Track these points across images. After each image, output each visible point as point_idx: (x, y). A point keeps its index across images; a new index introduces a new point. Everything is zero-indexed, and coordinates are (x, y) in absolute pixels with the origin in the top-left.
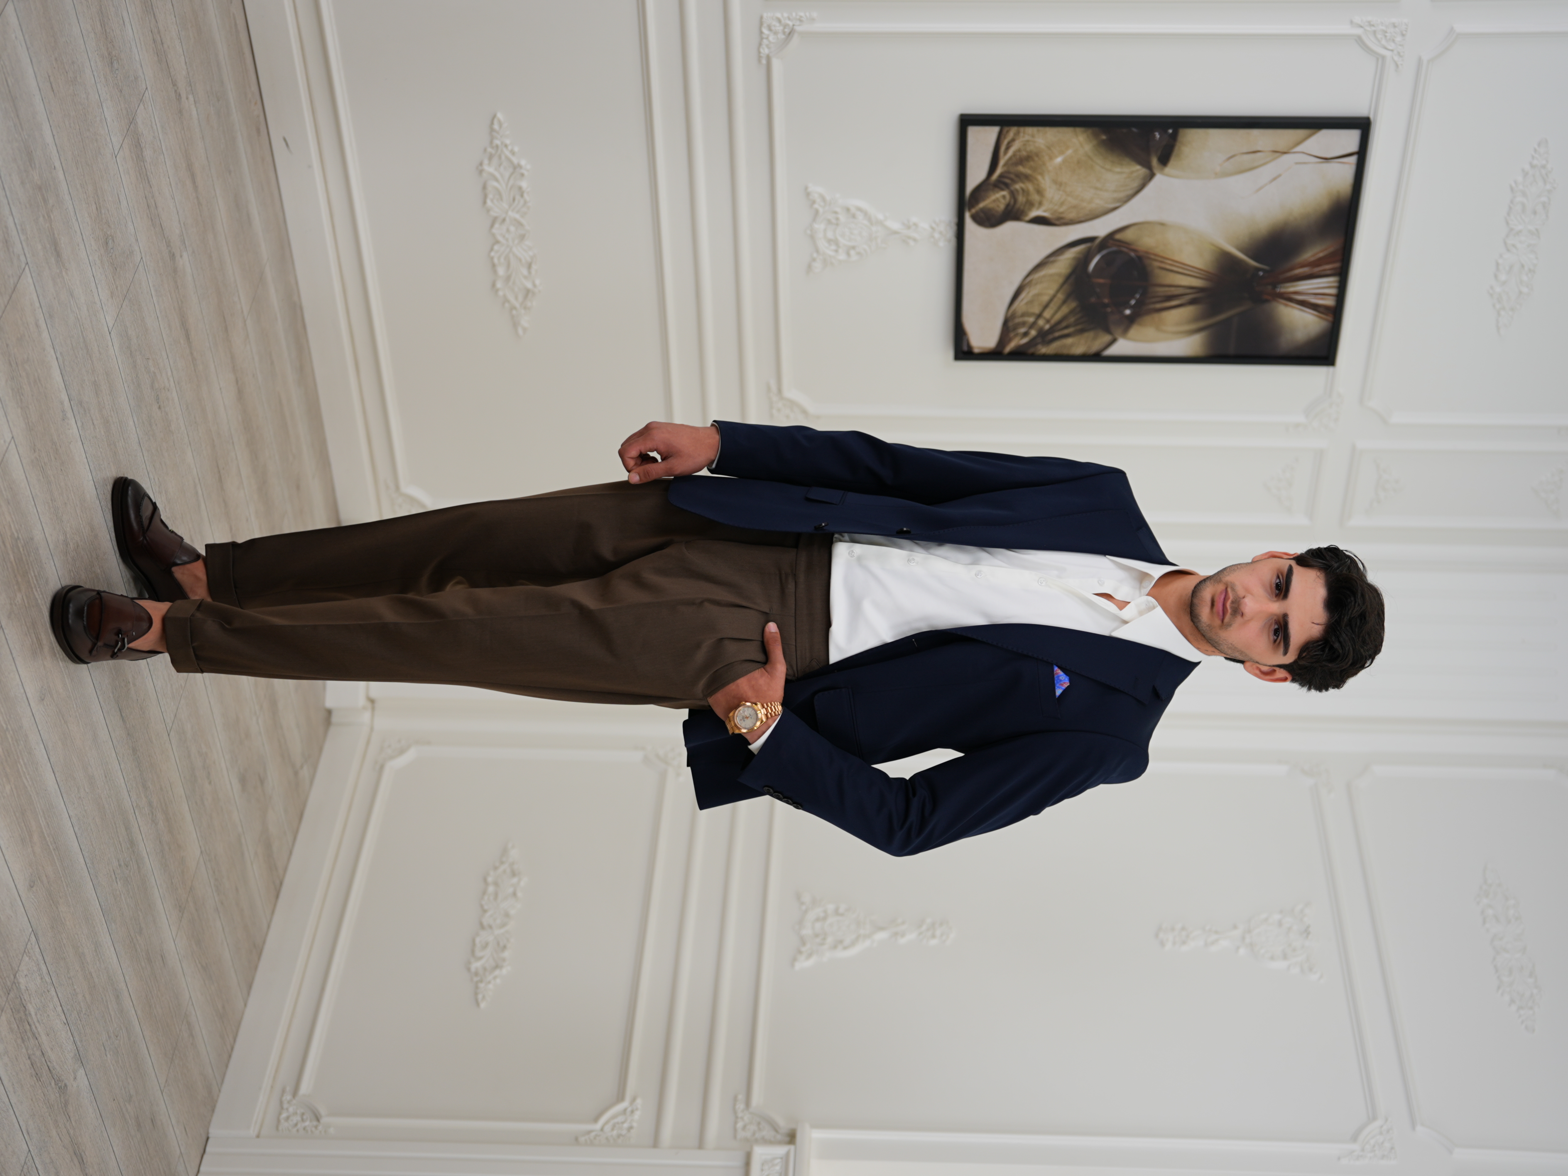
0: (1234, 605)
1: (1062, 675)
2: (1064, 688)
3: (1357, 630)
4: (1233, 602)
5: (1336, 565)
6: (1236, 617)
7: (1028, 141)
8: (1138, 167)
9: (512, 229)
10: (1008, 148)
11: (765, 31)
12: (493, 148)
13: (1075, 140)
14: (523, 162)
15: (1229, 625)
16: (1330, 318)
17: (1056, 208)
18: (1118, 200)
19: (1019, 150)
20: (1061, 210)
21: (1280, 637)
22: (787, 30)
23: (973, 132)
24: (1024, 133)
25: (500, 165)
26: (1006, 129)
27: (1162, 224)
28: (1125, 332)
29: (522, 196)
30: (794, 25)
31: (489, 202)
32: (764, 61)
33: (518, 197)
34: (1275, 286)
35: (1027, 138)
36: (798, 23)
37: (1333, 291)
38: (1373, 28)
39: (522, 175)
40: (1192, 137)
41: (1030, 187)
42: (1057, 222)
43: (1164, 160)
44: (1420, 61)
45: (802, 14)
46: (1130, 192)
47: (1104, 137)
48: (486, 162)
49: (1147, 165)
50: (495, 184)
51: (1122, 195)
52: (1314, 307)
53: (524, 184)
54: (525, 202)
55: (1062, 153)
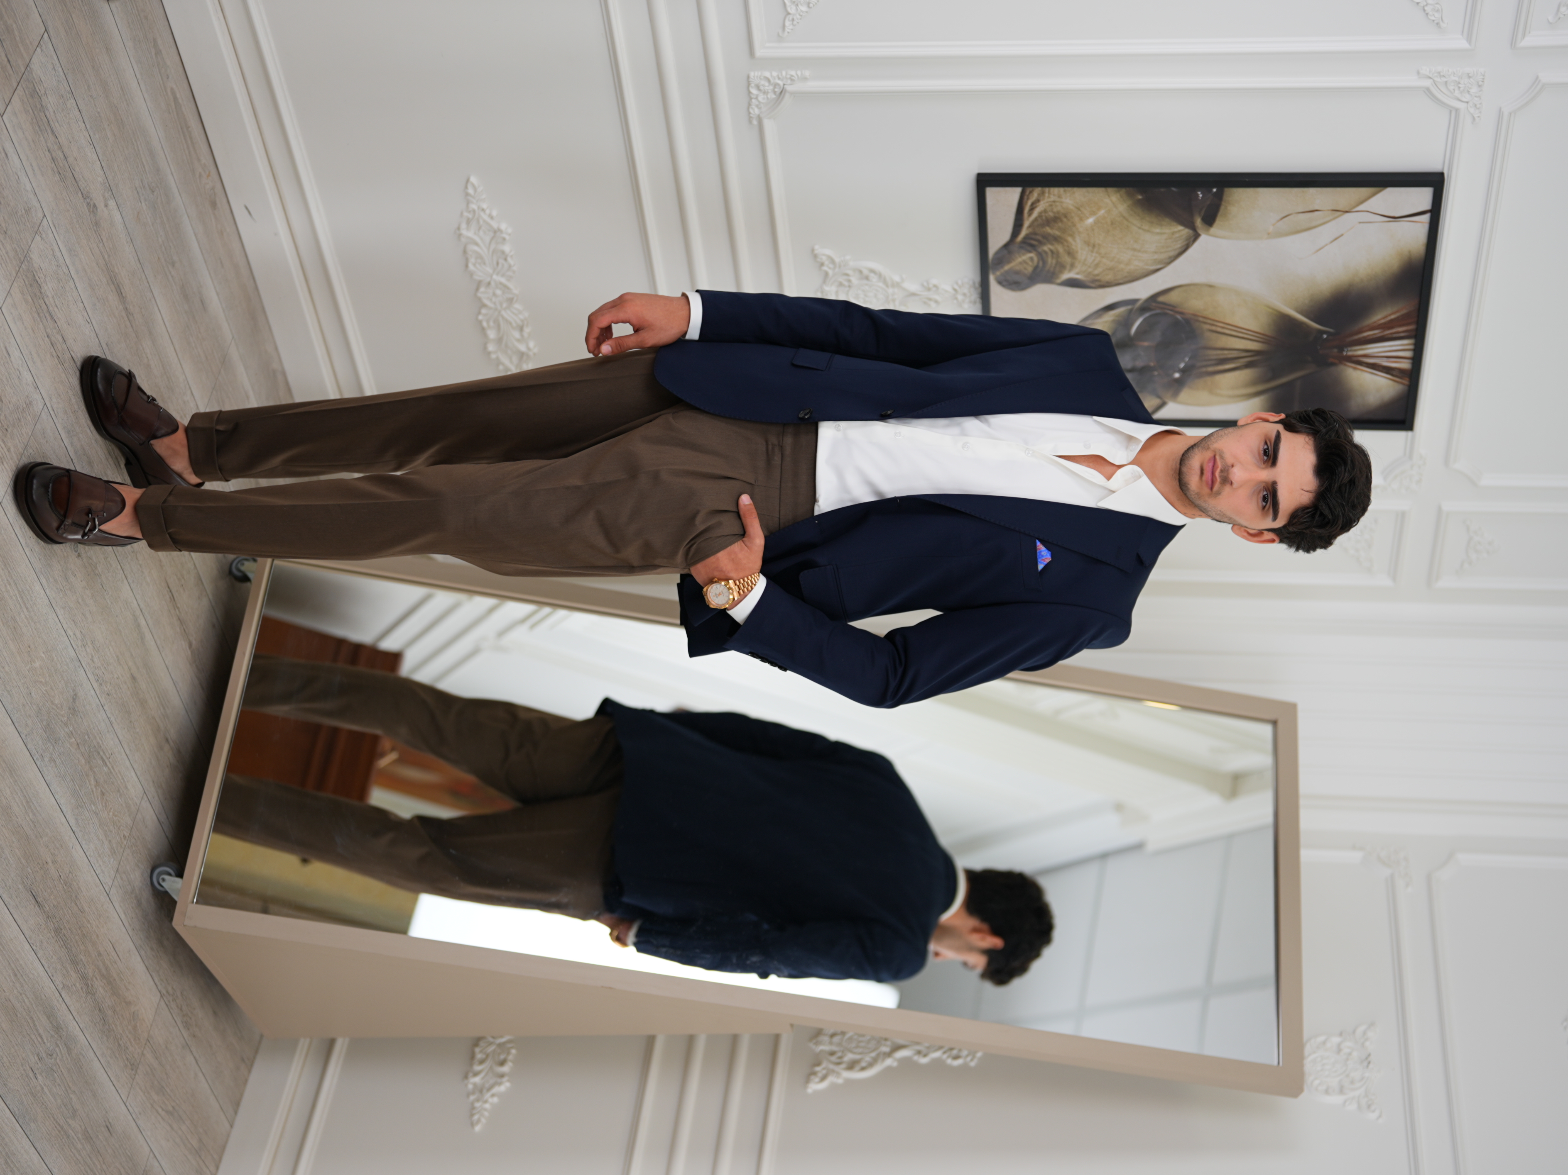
0: (1223, 474)
1: (1043, 551)
2: (1046, 563)
3: (1346, 496)
4: (1222, 471)
5: (1324, 430)
6: (1225, 485)
7: (1054, 202)
8: (1180, 228)
9: (499, 292)
10: (1032, 209)
11: (754, 91)
12: (469, 212)
13: (1107, 200)
14: (503, 226)
15: (1218, 493)
16: (1406, 381)
17: (1090, 270)
18: (1160, 262)
19: (1045, 211)
20: (1096, 272)
21: (1269, 503)
22: (778, 90)
23: (992, 193)
24: (1049, 193)
25: (480, 228)
26: (1028, 190)
27: (1211, 286)
28: (1175, 395)
29: (506, 260)
30: (784, 85)
31: (471, 267)
32: (755, 122)
33: (501, 261)
34: (1341, 350)
35: (1053, 198)
36: (789, 82)
37: (1409, 354)
38: (1444, 79)
39: (504, 239)
40: (1239, 197)
41: (1060, 248)
42: (1093, 285)
43: (1210, 220)
44: (1500, 112)
45: (793, 73)
46: (1173, 253)
47: (1140, 197)
48: (464, 226)
49: (1192, 226)
50: (476, 248)
51: (1163, 256)
52: (1387, 370)
53: (507, 248)
54: (510, 266)
55: (1093, 213)
